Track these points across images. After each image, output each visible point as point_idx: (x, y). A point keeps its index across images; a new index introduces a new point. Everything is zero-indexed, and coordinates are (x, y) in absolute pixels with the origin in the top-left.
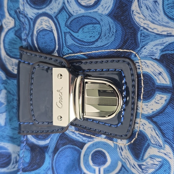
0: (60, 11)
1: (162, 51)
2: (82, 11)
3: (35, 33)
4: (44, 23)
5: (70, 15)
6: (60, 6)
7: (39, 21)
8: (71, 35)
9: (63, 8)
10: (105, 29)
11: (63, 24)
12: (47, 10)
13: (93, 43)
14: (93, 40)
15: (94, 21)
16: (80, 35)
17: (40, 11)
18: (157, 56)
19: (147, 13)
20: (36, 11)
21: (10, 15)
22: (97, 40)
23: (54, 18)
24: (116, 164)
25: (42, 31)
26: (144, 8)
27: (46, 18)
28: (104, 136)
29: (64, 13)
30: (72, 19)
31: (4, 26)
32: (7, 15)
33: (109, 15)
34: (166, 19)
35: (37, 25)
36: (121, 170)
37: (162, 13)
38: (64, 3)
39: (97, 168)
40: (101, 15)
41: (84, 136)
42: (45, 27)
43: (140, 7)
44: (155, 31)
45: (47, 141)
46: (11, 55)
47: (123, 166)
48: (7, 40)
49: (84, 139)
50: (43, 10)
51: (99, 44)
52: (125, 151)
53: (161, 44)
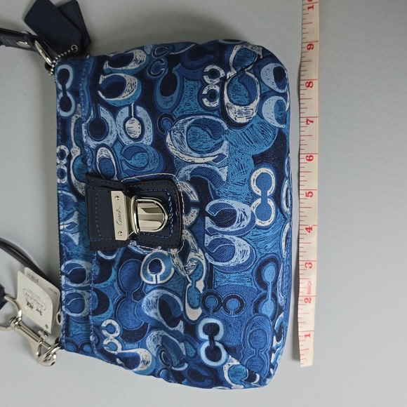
0: (115, 142)
1: (191, 174)
2: (132, 142)
3: (97, 160)
4: (103, 153)
5: (124, 145)
6: (115, 138)
7: (99, 151)
8: (126, 162)
9: (118, 140)
10: (151, 156)
11: (118, 153)
12: (105, 141)
13: (144, 168)
14: (143, 166)
15: (142, 150)
16: (133, 162)
17: (100, 143)
18: (189, 178)
19: (177, 145)
20: (96, 143)
21: (77, 145)
22: (146, 166)
23: (111, 148)
24: (170, 270)
25: (102, 159)
26: (175, 141)
27: (104, 148)
28: (160, 247)
29: (119, 144)
30: (125, 148)
31: (73, 155)
32: (74, 144)
33: (152, 145)
34: (190, 150)
35: (98, 154)
36: (173, 275)
37: (186, 145)
38: (118, 135)
39: (154, 276)
40: (146, 146)
41: (144, 249)
42: (105, 156)
43: (172, 140)
44: (184, 159)
45: (114, 256)
46: (80, 179)
47: (175, 271)
48: (76, 167)
49: (145, 251)
50: (102, 142)
51: (148, 169)
52: (176, 258)
53: (190, 170)
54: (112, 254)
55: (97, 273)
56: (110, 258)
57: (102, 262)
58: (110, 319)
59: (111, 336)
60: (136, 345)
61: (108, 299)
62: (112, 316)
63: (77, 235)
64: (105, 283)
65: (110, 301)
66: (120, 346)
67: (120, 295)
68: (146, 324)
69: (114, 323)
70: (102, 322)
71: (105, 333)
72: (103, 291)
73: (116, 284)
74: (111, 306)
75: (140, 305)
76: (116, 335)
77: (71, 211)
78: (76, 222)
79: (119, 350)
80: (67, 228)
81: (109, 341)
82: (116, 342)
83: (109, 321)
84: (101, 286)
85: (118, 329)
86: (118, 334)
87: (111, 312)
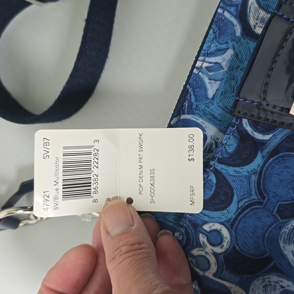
45: (267, 137)
46: (263, 4)
54: (264, 132)
55: (231, 150)
56: (259, 136)
57: (244, 137)
58: (222, 223)
59: (209, 248)
60: (237, 279)
61: (233, 195)
62: (228, 221)
63: (217, 85)
64: (237, 169)
65: (235, 199)
66: (214, 268)
67: (254, 197)
68: (270, 259)
69: (225, 232)
70: (206, 222)
71: (202, 239)
72: (230, 180)
73: (254, 178)
74: (233, 207)
75: (281, 228)
76: (218, 250)
77: (224, 46)
78: (224, 64)
79: (209, 274)
80: (207, 68)
81: (203, 253)
82: (212, 259)
83: (217, 226)
84: (229, 171)
85: (226, 244)
86: (223, 250)
87: (229, 216)
